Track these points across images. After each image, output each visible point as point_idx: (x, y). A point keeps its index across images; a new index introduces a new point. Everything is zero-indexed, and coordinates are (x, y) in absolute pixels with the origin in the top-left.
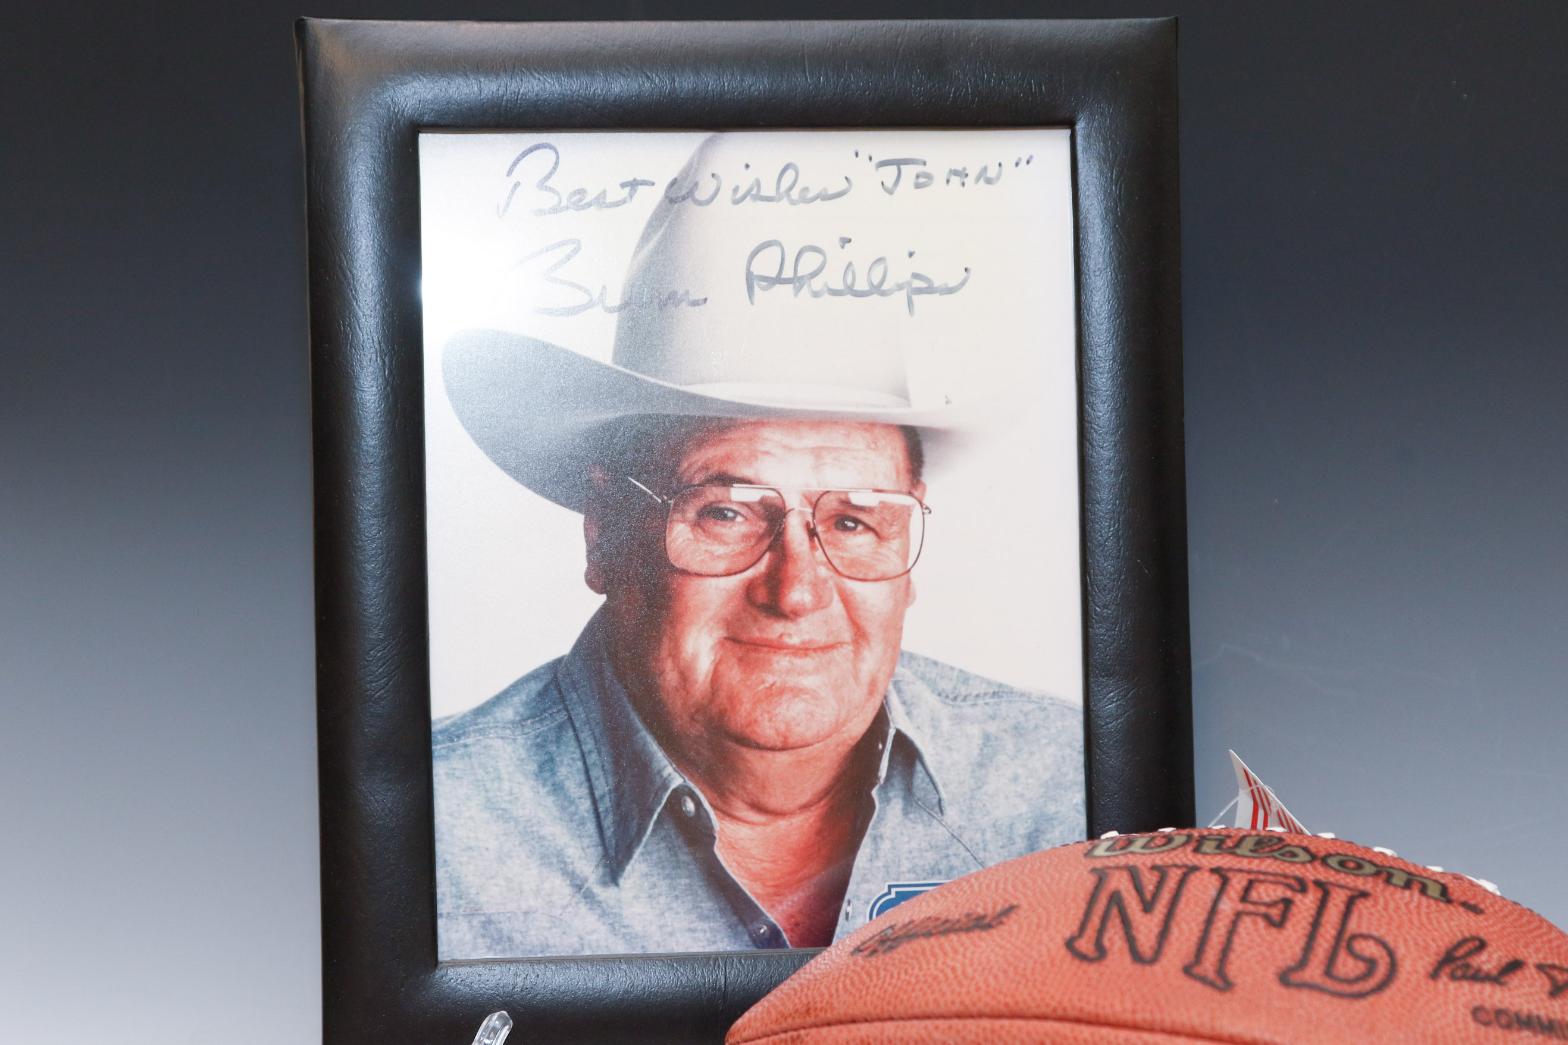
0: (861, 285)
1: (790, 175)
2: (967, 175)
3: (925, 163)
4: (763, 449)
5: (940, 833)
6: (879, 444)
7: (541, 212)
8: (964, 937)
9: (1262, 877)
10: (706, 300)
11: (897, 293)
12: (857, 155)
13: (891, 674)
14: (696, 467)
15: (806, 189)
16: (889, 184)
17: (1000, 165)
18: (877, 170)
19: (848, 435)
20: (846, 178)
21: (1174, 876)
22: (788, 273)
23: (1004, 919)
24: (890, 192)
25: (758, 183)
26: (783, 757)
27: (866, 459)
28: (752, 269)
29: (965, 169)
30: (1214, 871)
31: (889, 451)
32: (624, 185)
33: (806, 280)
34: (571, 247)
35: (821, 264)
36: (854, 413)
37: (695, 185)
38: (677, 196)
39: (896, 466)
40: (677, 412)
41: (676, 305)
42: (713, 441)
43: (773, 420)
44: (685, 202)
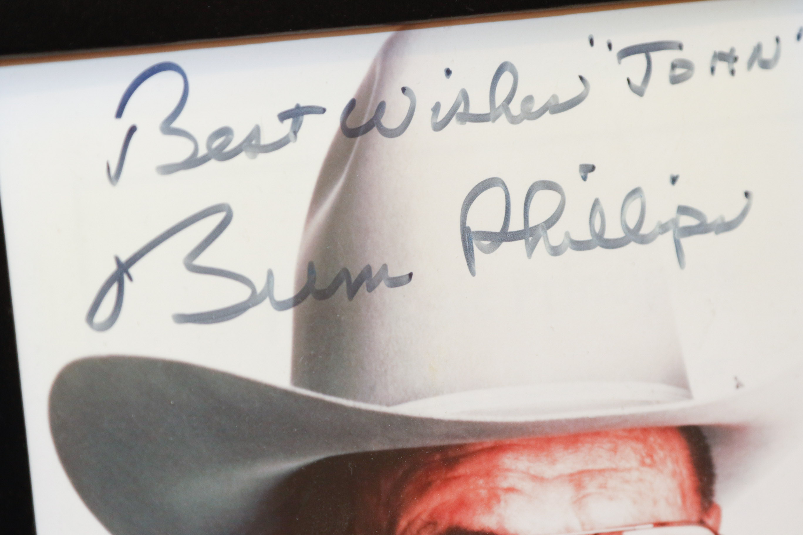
1: (506, 78)
2: (736, 59)
3: (680, 47)
4: (505, 484)
6: (656, 458)
7: (169, 168)
10: (410, 275)
12: (592, 42)
14: (418, 523)
15: (529, 99)
16: (637, 81)
17: (777, 40)
18: (619, 63)
19: (615, 450)
20: (581, 78)
24: (639, 92)
25: (465, 96)
27: (641, 480)
28: (468, 224)
29: (732, 50)
31: (670, 465)
32: (283, 116)
33: (541, 232)
34: (218, 218)
35: (559, 206)
36: (620, 417)
37: (381, 107)
38: (357, 126)
39: (681, 486)
40: (387, 446)
41: (371, 288)
42: (439, 482)
43: (515, 441)
44: (369, 134)
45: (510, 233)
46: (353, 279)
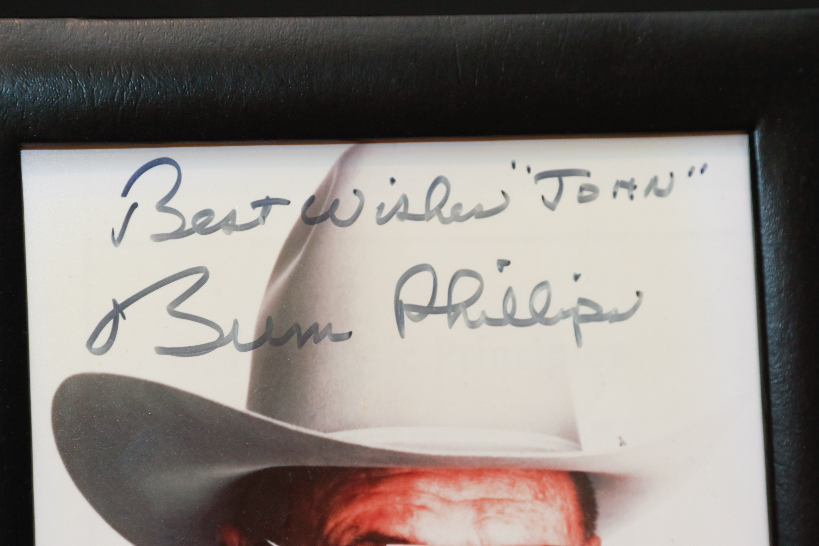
0: (523, 313)
1: (440, 189)
2: (635, 187)
3: (588, 174)
4: (418, 502)
6: (547, 494)
7: (160, 238)
10: (350, 333)
11: (562, 322)
12: (514, 166)
14: (344, 526)
15: (458, 206)
16: (550, 198)
17: (672, 175)
18: (536, 183)
19: (513, 485)
20: (503, 193)
22: (441, 301)
24: (552, 207)
25: (405, 200)
27: (533, 511)
28: (401, 298)
29: (633, 180)
31: (559, 501)
32: (255, 205)
33: (461, 309)
34: (197, 277)
35: (477, 291)
36: (519, 459)
37: (335, 203)
38: (315, 216)
39: (568, 519)
40: (321, 463)
41: (317, 341)
42: (362, 495)
43: (429, 469)
44: (324, 223)
45: (436, 308)
46: (303, 332)
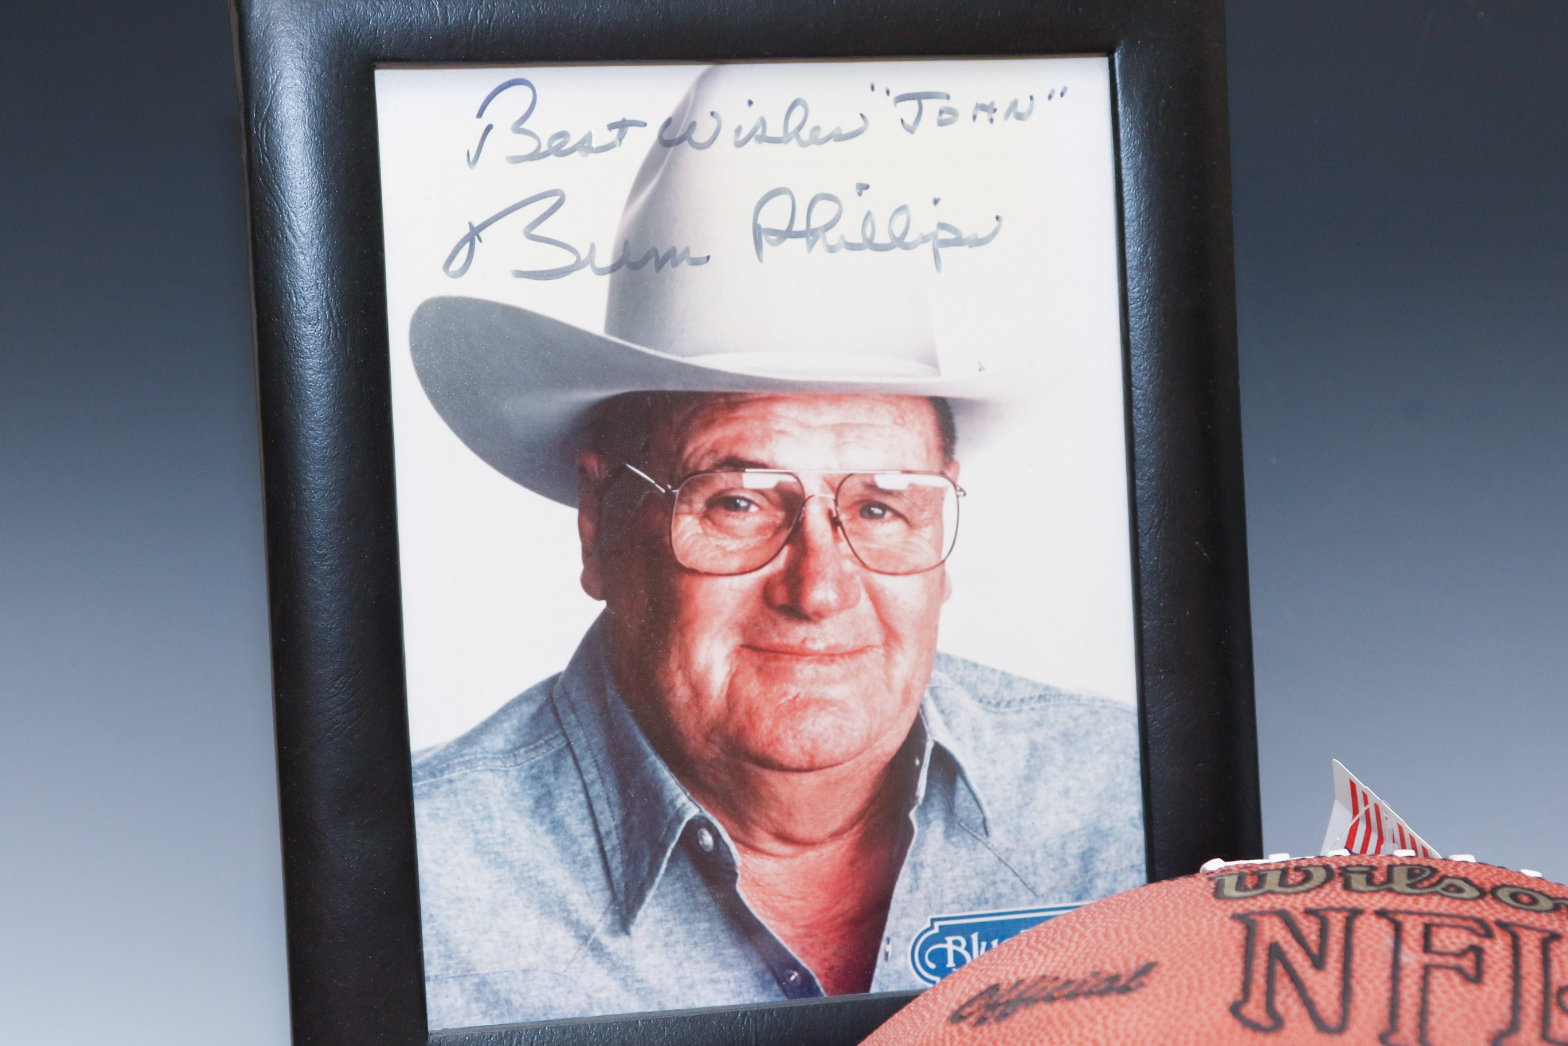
0: (882, 237)
1: (798, 113)
2: (995, 110)
3: (948, 97)
4: (777, 427)
5: (986, 858)
6: (906, 419)
7: (516, 160)
8: (1097, 1002)
9: (1437, 920)
11: (921, 246)
12: (873, 88)
13: (927, 680)
15: (817, 129)
16: (910, 121)
17: (1031, 98)
18: (895, 106)
19: (872, 410)
20: (862, 115)
21: (1337, 922)
22: (800, 225)
23: (1145, 980)
24: (911, 130)
25: (763, 122)
26: (810, 780)
27: (893, 436)
28: (759, 222)
29: (992, 103)
30: (1381, 914)
31: (918, 426)
32: (611, 127)
33: (820, 233)
34: (553, 200)
35: (836, 216)
36: (878, 384)
37: (692, 126)
38: (672, 138)
39: (927, 444)
40: (680, 388)
41: (675, 265)
42: (721, 420)
43: (787, 394)
44: (681, 145)
45: (794, 232)
46: (661, 256)
